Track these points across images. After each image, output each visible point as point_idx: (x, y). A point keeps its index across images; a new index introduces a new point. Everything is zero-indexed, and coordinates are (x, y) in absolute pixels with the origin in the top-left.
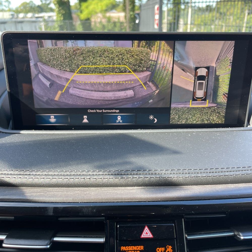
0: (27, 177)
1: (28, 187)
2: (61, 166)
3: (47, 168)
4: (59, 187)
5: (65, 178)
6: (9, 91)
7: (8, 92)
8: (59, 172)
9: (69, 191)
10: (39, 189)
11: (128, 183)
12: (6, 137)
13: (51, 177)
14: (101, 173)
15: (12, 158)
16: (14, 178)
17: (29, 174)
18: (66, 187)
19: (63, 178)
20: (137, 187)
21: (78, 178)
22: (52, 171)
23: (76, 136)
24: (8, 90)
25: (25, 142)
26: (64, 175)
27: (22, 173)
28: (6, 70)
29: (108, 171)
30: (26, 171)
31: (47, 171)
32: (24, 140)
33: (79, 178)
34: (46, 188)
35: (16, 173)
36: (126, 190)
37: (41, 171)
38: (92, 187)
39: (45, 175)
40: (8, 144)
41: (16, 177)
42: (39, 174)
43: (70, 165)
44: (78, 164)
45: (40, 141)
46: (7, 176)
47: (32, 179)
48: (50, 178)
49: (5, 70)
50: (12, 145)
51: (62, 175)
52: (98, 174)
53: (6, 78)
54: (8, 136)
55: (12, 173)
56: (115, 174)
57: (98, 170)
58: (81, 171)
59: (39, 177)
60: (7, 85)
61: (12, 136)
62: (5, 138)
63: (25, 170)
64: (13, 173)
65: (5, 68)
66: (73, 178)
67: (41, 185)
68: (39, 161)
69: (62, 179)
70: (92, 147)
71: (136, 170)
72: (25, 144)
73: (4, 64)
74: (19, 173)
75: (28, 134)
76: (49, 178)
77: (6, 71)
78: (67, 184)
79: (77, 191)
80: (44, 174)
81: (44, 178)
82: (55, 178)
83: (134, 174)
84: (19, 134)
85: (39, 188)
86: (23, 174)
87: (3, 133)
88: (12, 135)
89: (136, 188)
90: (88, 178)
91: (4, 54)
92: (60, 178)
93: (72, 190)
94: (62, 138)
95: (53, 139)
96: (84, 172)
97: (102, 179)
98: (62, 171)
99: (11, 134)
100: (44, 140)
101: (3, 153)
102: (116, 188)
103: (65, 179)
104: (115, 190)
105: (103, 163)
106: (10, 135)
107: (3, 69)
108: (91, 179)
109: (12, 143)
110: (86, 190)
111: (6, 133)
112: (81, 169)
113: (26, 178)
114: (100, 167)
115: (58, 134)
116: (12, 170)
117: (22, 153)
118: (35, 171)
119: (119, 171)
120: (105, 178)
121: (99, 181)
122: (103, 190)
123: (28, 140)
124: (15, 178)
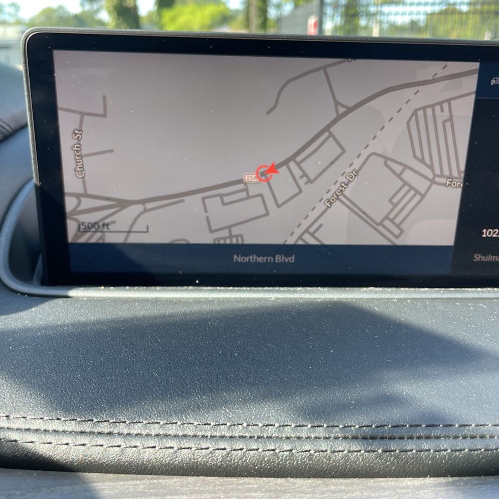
0: (104, 443)
1: (107, 472)
2: (198, 408)
3: (160, 414)
4: (198, 475)
5: (218, 449)
6: (39, 184)
7: (36, 186)
8: (196, 427)
9: (232, 489)
10: (140, 479)
11: (407, 465)
12: (34, 309)
13: (174, 443)
14: (321, 432)
15: (55, 375)
16: (66, 446)
17: (110, 433)
18: (219, 476)
19: (211, 449)
20: (432, 479)
21: (255, 448)
22: (176, 423)
23: (219, 308)
24: (35, 180)
25: (85, 325)
26: (214, 437)
27: (87, 427)
28: (32, 130)
29: (341, 426)
30: (99, 422)
31: (162, 423)
32: (83, 319)
33: (258, 449)
34: (161, 476)
35: (70, 429)
36: (404, 491)
37: (145, 422)
38: (297, 477)
39: (157, 435)
40: (40, 329)
41: (70, 442)
42: (139, 431)
43: (225, 403)
44: (246, 401)
45: (125, 321)
46: (43, 436)
47: (118, 448)
48: (173, 448)
49: (30, 130)
50: (50, 332)
51: (207, 436)
52: (313, 436)
53: (32, 149)
54: (37, 305)
55: (59, 429)
56: (364, 438)
57: (312, 422)
58: (261, 425)
59: (137, 443)
60: (34, 170)
61: (47, 306)
62: (30, 310)
63: (95, 420)
64: (61, 428)
65: (32, 125)
66: (240, 447)
67: (145, 468)
68: (133, 387)
69: (208, 451)
70: (273, 344)
71: (424, 425)
72: (87, 331)
73: (28, 114)
74: (78, 429)
75: (91, 300)
76: (168, 446)
77: (32, 133)
78: (224, 468)
79: (256, 491)
80: (153, 433)
81: (154, 447)
82: (187, 446)
83: (419, 438)
84: (66, 299)
85: (140, 476)
86: (90, 432)
87: (23, 294)
88: (48, 301)
89: (429, 480)
90: (287, 451)
91: (28, 87)
92: (202, 449)
93: (239, 487)
94: (185, 314)
95: (160, 317)
96: (271, 427)
97: (329, 451)
98: (205, 424)
99: (46, 299)
100: (138, 319)
101: (28, 360)
102: (371, 482)
103: (217, 451)
104: (369, 488)
105: (318, 398)
106: (43, 302)
107: (26, 126)
108: (294, 451)
109: (52, 327)
110: (283, 488)
111: (30, 295)
112: (259, 419)
113: (102, 445)
114: (315, 414)
115: (171, 301)
116: (59, 419)
117: (81, 361)
118: (125, 422)
119: (373, 426)
120: (336, 452)
121: (318, 460)
122: (333, 487)
123: (92, 318)
124: (67, 444)
